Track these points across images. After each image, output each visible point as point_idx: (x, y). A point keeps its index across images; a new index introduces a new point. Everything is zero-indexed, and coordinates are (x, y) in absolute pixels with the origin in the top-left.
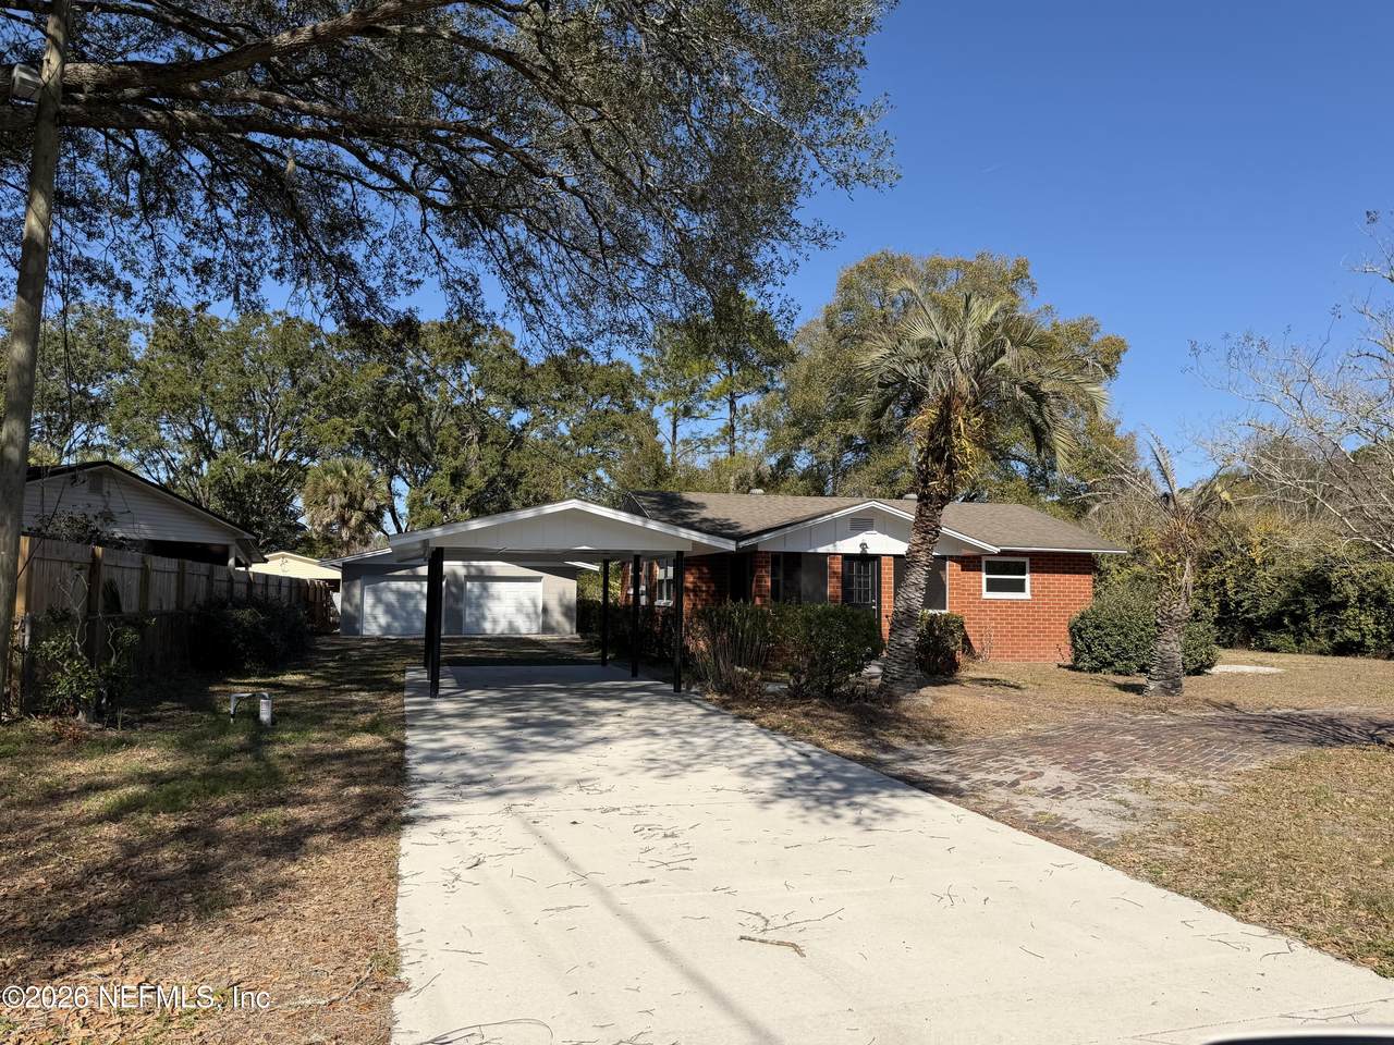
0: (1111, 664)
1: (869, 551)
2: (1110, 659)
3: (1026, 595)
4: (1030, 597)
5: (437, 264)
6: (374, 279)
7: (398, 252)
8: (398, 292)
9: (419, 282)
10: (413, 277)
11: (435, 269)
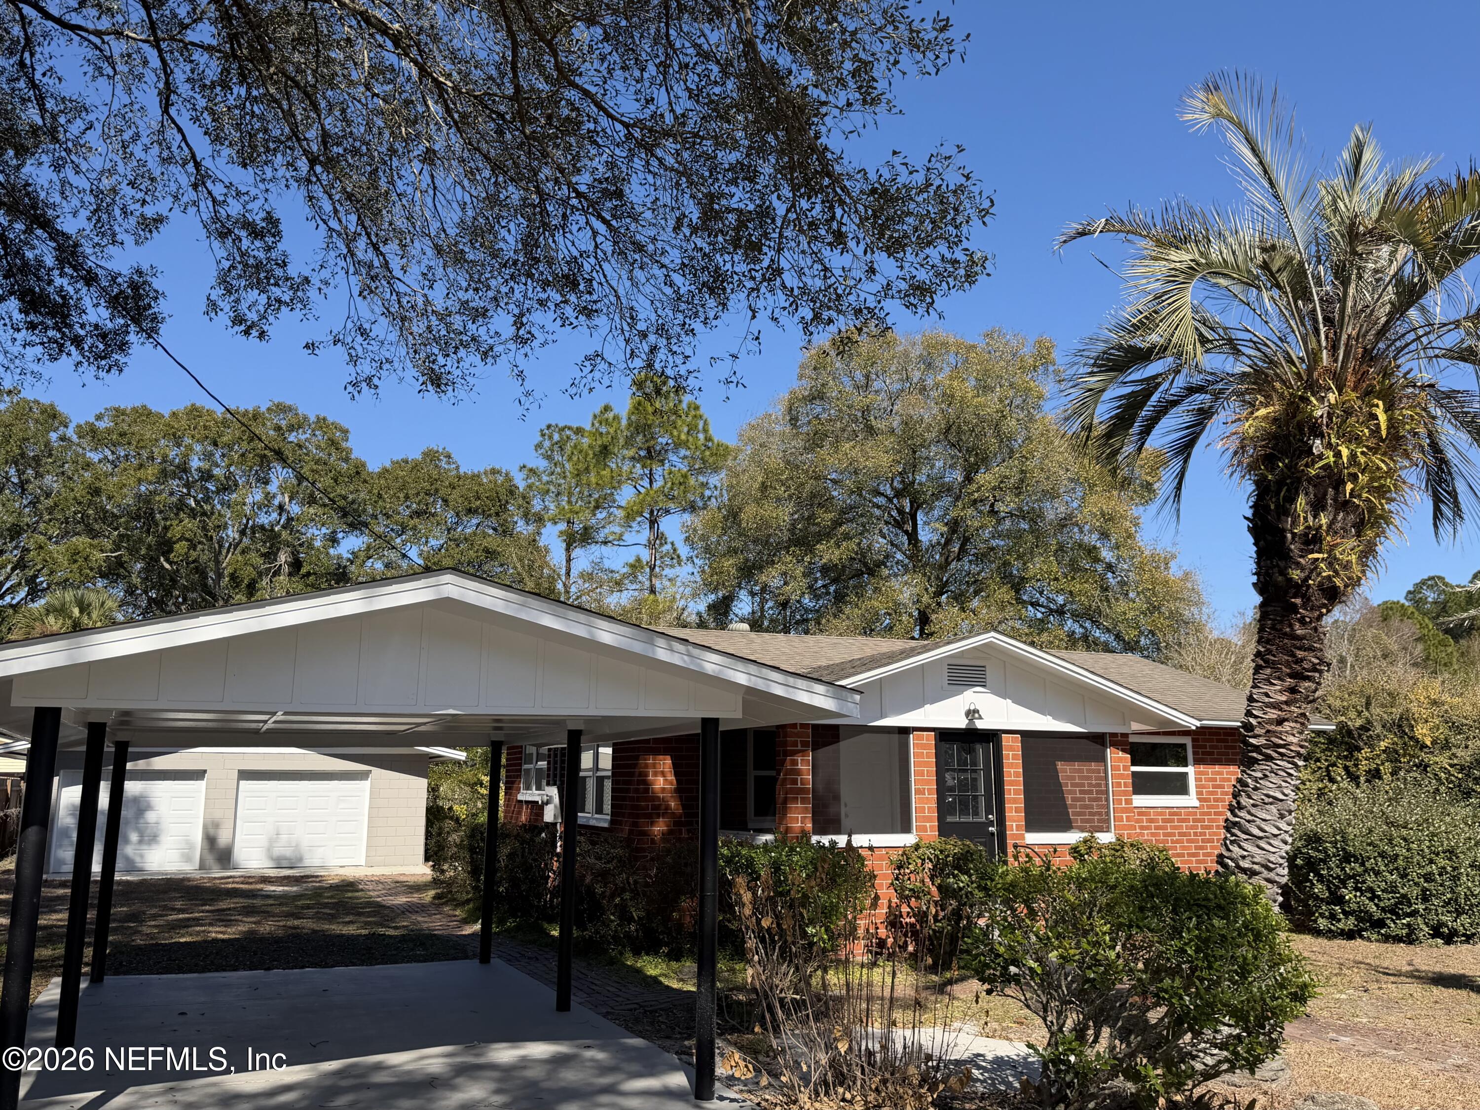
0: (1381, 923)
1: (980, 725)
2: (1378, 915)
3: (1190, 800)
4: (1197, 803)
5: (195, 186)
6: (75, 214)
7: (120, 163)
8: (119, 238)
9: (159, 220)
10: (150, 211)
11: (191, 195)
